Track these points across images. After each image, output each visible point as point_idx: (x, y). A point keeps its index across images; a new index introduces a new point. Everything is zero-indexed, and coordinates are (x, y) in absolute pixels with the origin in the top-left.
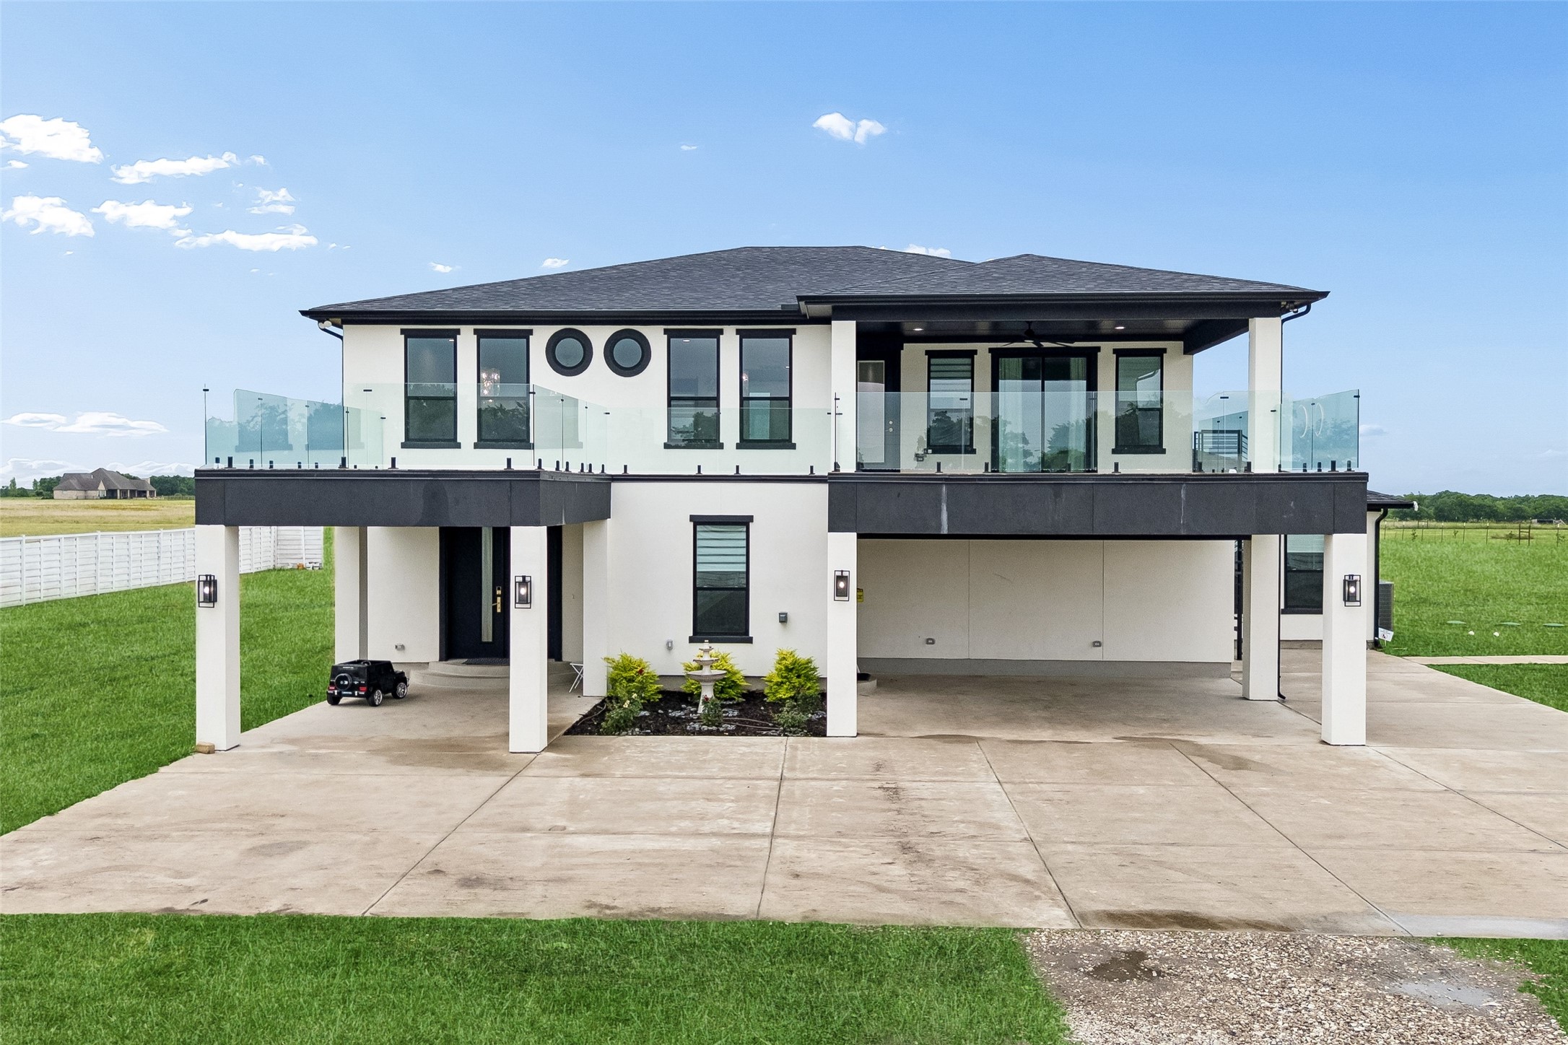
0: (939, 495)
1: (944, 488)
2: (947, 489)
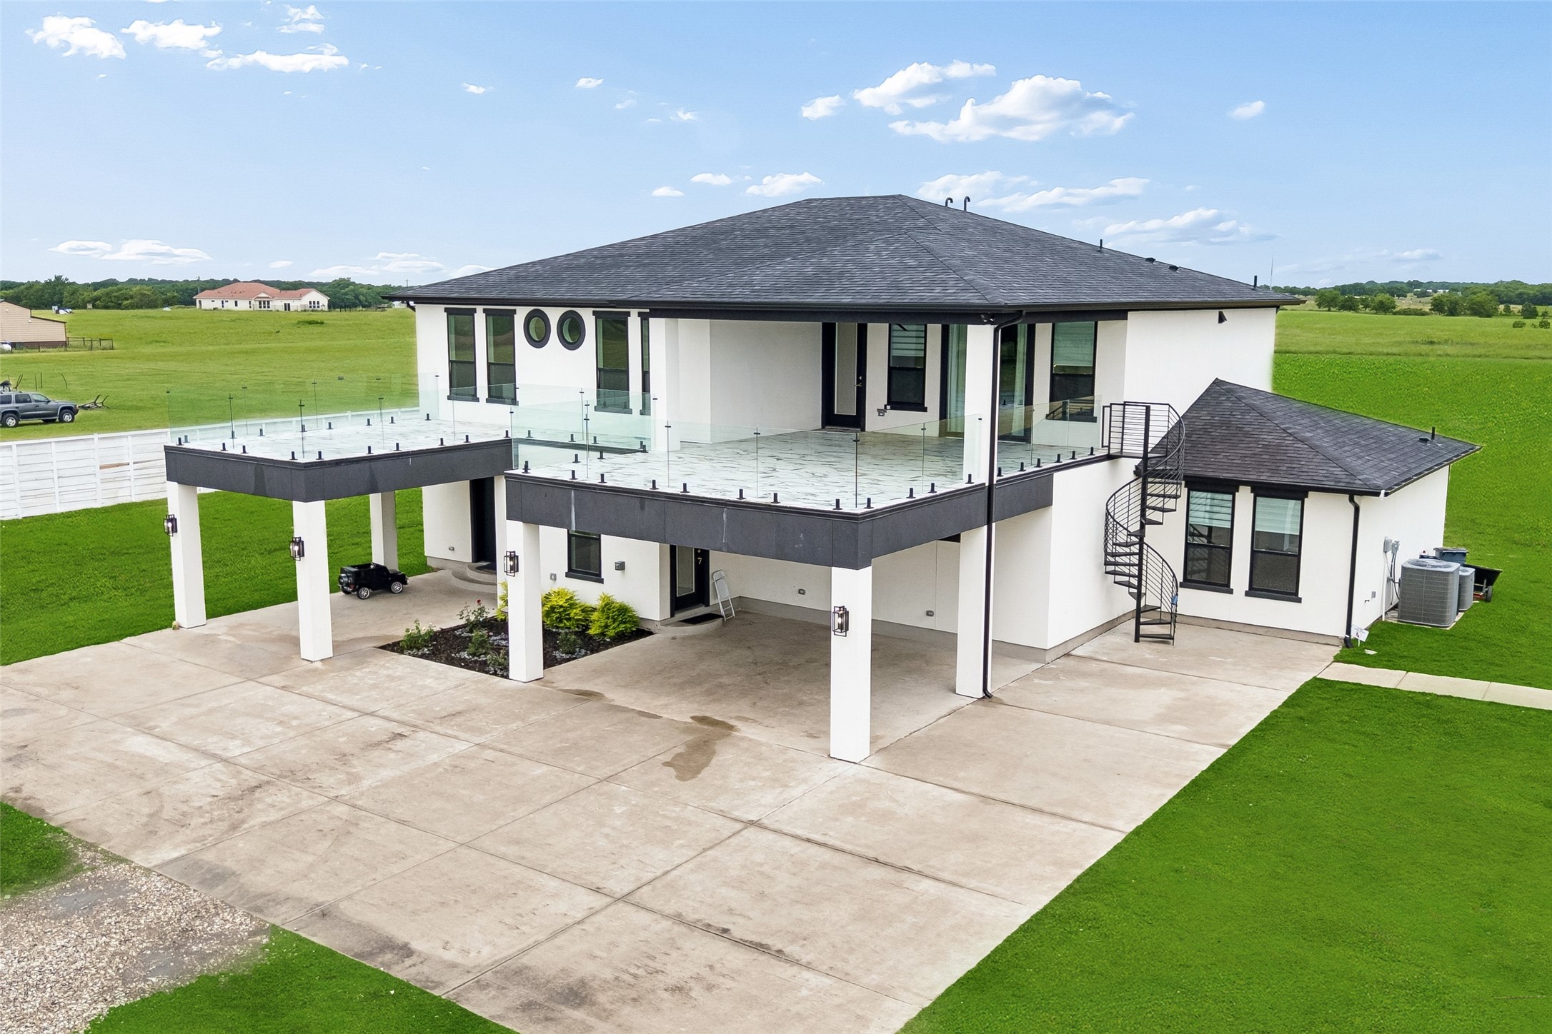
0: (570, 498)
1: (573, 492)
2: (575, 493)
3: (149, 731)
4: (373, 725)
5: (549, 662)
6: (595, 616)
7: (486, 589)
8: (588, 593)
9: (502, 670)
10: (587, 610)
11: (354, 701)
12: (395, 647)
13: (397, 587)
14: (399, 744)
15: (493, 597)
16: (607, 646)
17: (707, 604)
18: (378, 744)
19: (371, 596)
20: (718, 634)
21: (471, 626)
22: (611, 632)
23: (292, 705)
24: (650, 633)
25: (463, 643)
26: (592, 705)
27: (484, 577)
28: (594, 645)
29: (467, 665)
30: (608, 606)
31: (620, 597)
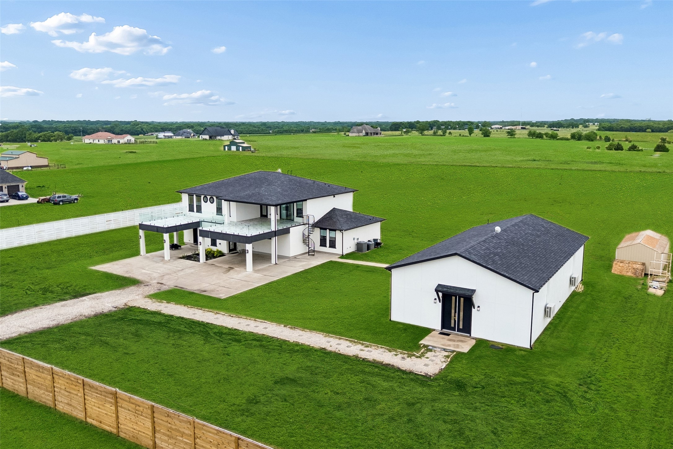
0: (210, 233)
3: (145, 269)
4: (179, 268)
5: (207, 260)
6: (215, 253)
7: (196, 248)
8: (214, 248)
9: (199, 261)
10: (214, 252)
11: (175, 266)
12: (181, 258)
13: (179, 248)
14: (183, 271)
15: (197, 250)
16: (217, 257)
17: (236, 250)
18: (180, 271)
19: (175, 250)
20: (237, 256)
21: (193, 255)
22: (218, 255)
23: (165, 266)
24: (225, 255)
25: (192, 257)
26: (213, 265)
27: (196, 246)
28: (215, 257)
29: (193, 260)
30: (217, 251)
31: (220, 249)
